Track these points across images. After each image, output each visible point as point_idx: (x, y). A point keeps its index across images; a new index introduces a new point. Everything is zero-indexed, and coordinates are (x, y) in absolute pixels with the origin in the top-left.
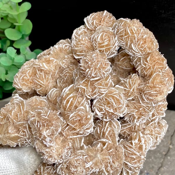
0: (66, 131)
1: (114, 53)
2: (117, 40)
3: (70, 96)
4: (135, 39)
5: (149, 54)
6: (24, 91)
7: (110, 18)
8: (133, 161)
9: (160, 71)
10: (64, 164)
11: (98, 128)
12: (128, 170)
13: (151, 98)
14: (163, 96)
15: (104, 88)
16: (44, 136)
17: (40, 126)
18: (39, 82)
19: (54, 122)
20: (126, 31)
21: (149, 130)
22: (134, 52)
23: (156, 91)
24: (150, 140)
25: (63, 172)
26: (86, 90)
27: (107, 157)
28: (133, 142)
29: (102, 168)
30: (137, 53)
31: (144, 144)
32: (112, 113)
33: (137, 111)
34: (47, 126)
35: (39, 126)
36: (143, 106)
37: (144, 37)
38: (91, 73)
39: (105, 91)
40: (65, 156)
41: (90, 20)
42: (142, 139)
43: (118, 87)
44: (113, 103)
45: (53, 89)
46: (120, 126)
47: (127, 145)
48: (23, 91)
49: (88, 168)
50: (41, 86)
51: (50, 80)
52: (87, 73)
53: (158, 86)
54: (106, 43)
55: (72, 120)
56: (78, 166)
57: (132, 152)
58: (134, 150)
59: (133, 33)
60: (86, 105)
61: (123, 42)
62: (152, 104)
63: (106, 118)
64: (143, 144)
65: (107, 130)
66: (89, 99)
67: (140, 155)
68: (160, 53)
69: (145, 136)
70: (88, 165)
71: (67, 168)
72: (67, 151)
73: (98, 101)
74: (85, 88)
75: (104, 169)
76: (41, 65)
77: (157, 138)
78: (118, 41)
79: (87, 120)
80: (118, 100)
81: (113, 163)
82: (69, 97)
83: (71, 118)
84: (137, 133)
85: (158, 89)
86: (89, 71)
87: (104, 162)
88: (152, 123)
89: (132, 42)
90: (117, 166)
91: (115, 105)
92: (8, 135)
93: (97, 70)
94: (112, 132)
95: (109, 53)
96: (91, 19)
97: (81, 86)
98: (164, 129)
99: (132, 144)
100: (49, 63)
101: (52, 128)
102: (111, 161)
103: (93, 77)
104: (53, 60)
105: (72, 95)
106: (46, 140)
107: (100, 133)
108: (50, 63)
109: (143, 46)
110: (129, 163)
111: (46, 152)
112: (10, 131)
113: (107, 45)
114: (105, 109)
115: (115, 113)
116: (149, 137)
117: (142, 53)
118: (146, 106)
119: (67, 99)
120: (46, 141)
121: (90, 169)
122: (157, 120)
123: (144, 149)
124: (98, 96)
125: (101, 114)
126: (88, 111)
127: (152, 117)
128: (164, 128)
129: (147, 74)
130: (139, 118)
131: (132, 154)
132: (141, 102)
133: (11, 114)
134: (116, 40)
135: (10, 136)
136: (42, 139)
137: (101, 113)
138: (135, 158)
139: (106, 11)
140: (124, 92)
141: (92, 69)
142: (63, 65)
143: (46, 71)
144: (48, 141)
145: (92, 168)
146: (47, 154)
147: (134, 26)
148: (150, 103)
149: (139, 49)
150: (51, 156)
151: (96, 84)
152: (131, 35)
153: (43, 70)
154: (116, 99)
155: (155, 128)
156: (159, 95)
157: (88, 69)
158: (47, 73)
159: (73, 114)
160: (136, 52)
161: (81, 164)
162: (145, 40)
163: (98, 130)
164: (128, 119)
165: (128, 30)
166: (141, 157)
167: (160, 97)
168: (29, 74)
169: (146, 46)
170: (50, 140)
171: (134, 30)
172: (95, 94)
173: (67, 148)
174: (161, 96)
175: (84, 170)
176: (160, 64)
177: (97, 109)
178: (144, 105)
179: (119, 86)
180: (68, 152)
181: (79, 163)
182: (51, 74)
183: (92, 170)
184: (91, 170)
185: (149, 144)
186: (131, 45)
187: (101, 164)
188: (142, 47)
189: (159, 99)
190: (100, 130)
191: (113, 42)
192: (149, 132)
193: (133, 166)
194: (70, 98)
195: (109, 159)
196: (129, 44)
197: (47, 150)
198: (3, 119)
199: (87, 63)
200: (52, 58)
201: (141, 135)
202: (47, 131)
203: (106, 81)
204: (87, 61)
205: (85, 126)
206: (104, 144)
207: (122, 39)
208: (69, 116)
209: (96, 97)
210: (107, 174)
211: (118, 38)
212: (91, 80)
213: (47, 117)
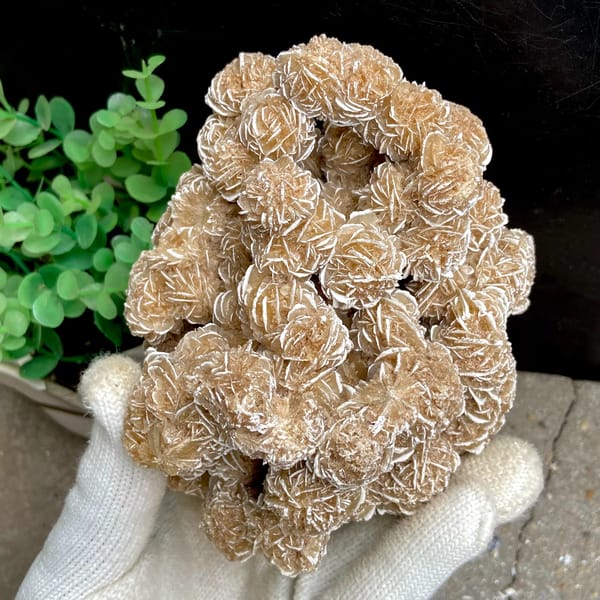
0: (289, 378)
1: (309, 142)
2: (299, 110)
3: (258, 295)
4: (335, 85)
5: (387, 101)
7: (259, 64)
8: (481, 363)
9: (434, 125)
10: (322, 452)
11: (364, 330)
12: (481, 389)
13: (444, 201)
14: (470, 182)
15: (325, 237)
16: (242, 414)
17: (223, 398)
18: (180, 297)
19: (249, 375)
20: (304, 78)
21: (487, 274)
22: (352, 116)
23: (446, 179)
24: (498, 295)
25: (331, 471)
26: (286, 262)
27: (413, 387)
28: (460, 320)
29: (415, 417)
30: (359, 113)
31: (488, 311)
32: (372, 283)
33: (429, 246)
34: (237, 391)
35: (220, 400)
36: (439, 228)
37: (355, 68)
38: (275, 217)
39: (330, 242)
40: (313, 433)
41: (217, 95)
42: (476, 302)
43: (359, 217)
44: (362, 261)
45: (218, 297)
46: (413, 299)
47: (451, 335)
48: (158, 335)
49: (381, 432)
50: (190, 304)
51: (202, 279)
52: (267, 223)
53: (445, 164)
54: (277, 131)
55: (289, 348)
56: (356, 441)
57: (468, 345)
58: (472, 337)
59: (323, 75)
60: (306, 295)
61: (314, 108)
62: (454, 213)
63: (367, 301)
64: (486, 314)
65: (384, 326)
66: (305, 279)
67: (493, 342)
68: (415, 82)
69: (483, 293)
70: (377, 428)
71: (332, 457)
72: (312, 421)
73: (329, 272)
74: (282, 259)
75: (420, 416)
76: (166, 258)
77: (512, 282)
78: (302, 109)
79: (323, 329)
80: (371, 246)
81: (435, 392)
82: (256, 300)
83: (285, 342)
84: (459, 295)
85: (450, 171)
86: (267, 217)
87: (411, 401)
88: (487, 254)
89: (333, 95)
90: (447, 396)
91: (371, 262)
92: (171, 450)
93: (285, 205)
94: (398, 323)
95: (297, 149)
96: (218, 90)
97: (271, 260)
98: (523, 251)
99: (458, 326)
100: (179, 244)
101: (251, 387)
102: (428, 389)
104: (186, 232)
106: (253, 421)
107: (373, 338)
108: (182, 242)
109: (363, 90)
110: (476, 372)
111: (266, 446)
112: (169, 441)
113: (282, 134)
114: (353, 283)
115: (380, 280)
116: (494, 290)
117: (371, 107)
118: (445, 224)
119: (255, 305)
120: (252, 425)
121: (388, 433)
122: (493, 239)
123: (494, 324)
124: (321, 260)
125: (350, 296)
126: (315, 307)
127: (477, 241)
128: (521, 249)
129: (408, 150)
130: (443, 261)
131: (472, 350)
132: (427, 222)
133: (152, 403)
134: (296, 111)
135: (175, 451)
136: (243, 425)
137: (348, 295)
138: (482, 354)
139: (242, 55)
140: (377, 221)
141: (271, 209)
142: (212, 232)
143: (182, 264)
144: (258, 421)
145: (391, 429)
146: (272, 451)
147: (317, 55)
148: (450, 213)
149: (357, 102)
150: (282, 451)
151: (301, 239)
152: (321, 81)
153: (176, 265)
154: (366, 245)
155: (496, 261)
156: (459, 184)
157: (264, 216)
158: (187, 268)
159: (285, 331)
160: (355, 113)
161: (359, 433)
162: (361, 73)
163: (366, 335)
164: (422, 275)
165: (310, 74)
166: (496, 344)
167: (464, 187)
168: (150, 291)
169: (370, 86)
170: (261, 417)
171: (323, 65)
172: (312, 259)
173: (307, 414)
174: (467, 184)
175: (374, 443)
176: (426, 110)
177: (337, 291)
178: (440, 225)
179: (361, 213)
180: (315, 422)
181: (355, 434)
182: (197, 264)
183: (393, 434)
184: (390, 435)
185: (500, 306)
186: (334, 105)
187: (408, 408)
188: (363, 95)
189: (464, 192)
190: (371, 334)
191: (293, 119)
192: (488, 278)
193: (488, 374)
194: (261, 298)
195: (420, 389)
196: (329, 104)
197: (266, 442)
199: (255, 201)
200: (182, 229)
201: (472, 295)
202: (244, 401)
203: (321, 217)
204: (251, 196)
205: (326, 343)
206: (393, 360)
207: (308, 102)
208: (278, 341)
209: (318, 266)
210: (433, 424)
211: (298, 104)
212: (285, 234)
213: (227, 372)
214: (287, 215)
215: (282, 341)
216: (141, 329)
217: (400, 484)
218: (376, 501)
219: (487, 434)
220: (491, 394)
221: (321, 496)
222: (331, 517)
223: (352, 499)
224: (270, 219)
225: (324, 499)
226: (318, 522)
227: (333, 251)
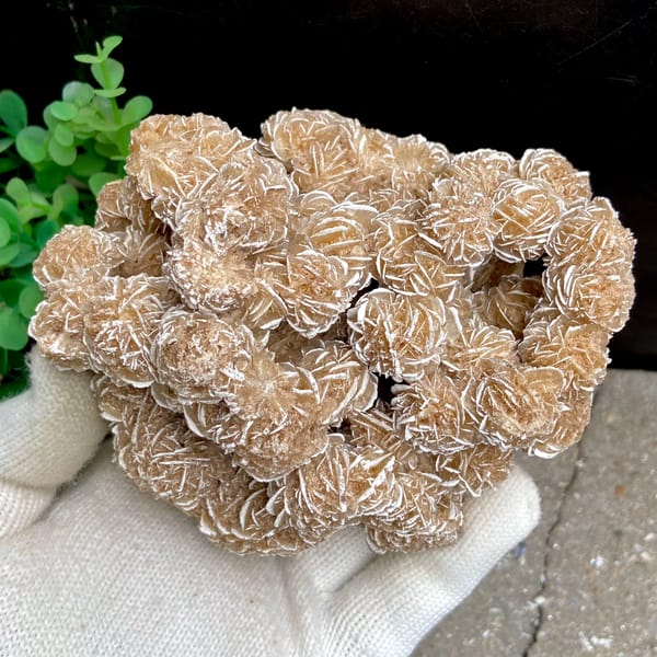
0: (266, 267)
1: (517, 254)
2: (551, 232)
3: (348, 221)
4: (589, 261)
5: (585, 320)
6: (273, 149)
8: (317, 491)
9: (571, 377)
10: (192, 316)
11: (326, 353)
12: (286, 500)
13: (494, 402)
14: (520, 427)
15: (426, 281)
16: (223, 213)
17: (236, 190)
18: (319, 158)
20: (589, 226)
21: (413, 484)
22: (559, 288)
23: (519, 398)
24: (395, 500)
25: (173, 330)
26: (390, 243)
27: (281, 409)
28: (359, 458)
29: (249, 417)
30: (564, 294)
31: (375, 488)
32: (387, 343)
33: (436, 400)
34: (247, 203)
35: (233, 188)
36: (460, 408)
37: (613, 278)
38: (438, 218)
39: (420, 287)
40: (214, 297)
41: (539, 157)
42: (382, 474)
43: (453, 316)
44: (410, 325)
47: (340, 453)
48: (269, 147)
49: (226, 378)
50: (312, 170)
51: (341, 177)
52: (431, 210)
53: (534, 393)
54: (524, 212)
55: (299, 261)
56: (212, 350)
57: (335, 473)
58: (345, 475)
59: (598, 245)
60: (358, 274)
61: (558, 246)
62: (480, 419)
63: (363, 345)
64: (373, 485)
65: (337, 372)
66: (375, 272)
67: (343, 500)
68: (608, 351)
69: (394, 481)
70: (233, 373)
71: (189, 328)
72: (228, 293)
73: (386, 296)
74: (392, 238)
75: (250, 424)
76: (356, 136)
77: (411, 515)
78: (552, 236)
79: (327, 295)
80: (427, 333)
81: (279, 437)
82: (344, 219)
83: (303, 256)
84: (385, 454)
85: (528, 400)
86: (437, 209)
87: (266, 410)
88: (435, 481)
89: (579, 259)
90: (277, 453)
91: (410, 334)
92: (159, 159)
93: (454, 224)
94: (343, 388)
95: (509, 240)
96: (544, 156)
97: (389, 226)
98: (444, 526)
99: (352, 459)
100: (371, 149)
101: (253, 218)
102: (281, 427)
103: (430, 233)
104: (388, 152)
105: (353, 223)
106: (217, 225)
107: (320, 364)
108: (376, 152)
109: (591, 291)
110: (306, 487)
111: (191, 248)
112: (169, 155)
113: (522, 220)
114: (382, 322)
115: (391, 351)
116: (399, 494)
117: (574, 305)
118: (467, 414)
119: (338, 218)
120: (213, 226)
121: (226, 386)
122: (453, 484)
123: (363, 498)
124: (398, 283)
125: (366, 323)
127: (448, 465)
128: (445, 523)
129: (536, 356)
130: (424, 421)
131: (329, 477)
132: (464, 393)
134: (549, 229)
135: (159, 163)
136: (211, 216)
137: (367, 320)
138: (328, 490)
139: (586, 174)
140: (452, 341)
141: (447, 211)
142: (395, 178)
143: (353, 154)
144: (219, 232)
145: (232, 390)
146: (187, 254)
147: (615, 234)
148: (480, 414)
149: (576, 289)
150: (189, 265)
151: (419, 255)
152: (591, 243)
153: (350, 148)
154: (427, 325)
155: (430, 492)
156: (516, 415)
157: (438, 205)
158: (349, 161)
159: (316, 254)
160: (562, 290)
161: (223, 352)
162: (609, 285)
163: (322, 356)
164: (400, 406)
165: (596, 228)
166: (341, 504)
167: (513, 421)
168: (315, 129)
169: (597, 297)
170: (222, 235)
171: (608, 242)
172: (397, 272)
173: (235, 286)
174: (517, 423)
175: (214, 372)
176: (585, 363)
177: (368, 308)
178: (463, 407)
179: (457, 319)
180: (227, 296)
181: (220, 347)
182: (357, 169)
183: (227, 393)
184: (225, 390)
185: (382, 504)
186: (567, 266)
188: (586, 292)
189: (507, 424)
190: (324, 361)
191: (539, 228)
192: (409, 485)
193: (307, 501)
194: (345, 224)
195: (280, 419)
196: (567, 259)
197: (197, 246)
198: (184, 128)
199: (452, 193)
200: (389, 148)
201: (390, 465)
202: (237, 213)
203: (446, 272)
204: (455, 189)
205: (313, 299)
206: (304, 384)
207: (563, 238)
208: (304, 249)
209: (391, 282)
210: (243, 442)
211: (557, 230)
212: (421, 235)
213: (266, 189)
214: (443, 230)
215: (304, 253)
216: (272, 127)
217: (155, 439)
218: (128, 420)
219: (227, 533)
220: (282, 513)
221: (137, 333)
222: (115, 349)
223: (138, 371)
224: (436, 213)
225: (134, 337)
226: (106, 335)
227: (411, 294)
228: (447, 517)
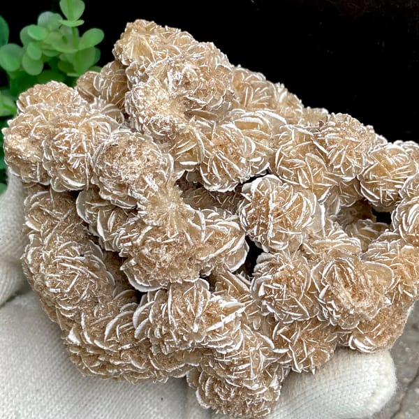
0: (198, 123)
2: (406, 182)
3: (265, 119)
5: (418, 245)
8: (180, 309)
9: (399, 280)
10: (134, 134)
11: (217, 214)
12: (152, 311)
13: (337, 276)
14: (351, 300)
15: (309, 176)
16: (184, 67)
17: (197, 58)
18: (249, 95)
19: (213, 81)
21: (252, 339)
22: (404, 219)
23: (357, 277)
24: (235, 343)
25: (117, 139)
26: (290, 142)
27: (175, 227)
28: (218, 298)
29: (150, 222)
30: (406, 223)
31: (224, 324)
32: (268, 210)
33: (292, 267)
34: (202, 68)
36: (309, 277)
38: (331, 132)
40: (157, 120)
42: (233, 316)
44: (289, 201)
47: (205, 291)
49: (145, 184)
50: (241, 103)
52: (327, 126)
53: (369, 277)
54: (391, 161)
55: (223, 129)
56: (142, 159)
57: (197, 300)
58: (204, 304)
60: (260, 158)
61: (410, 190)
62: (322, 287)
63: (248, 210)
64: (223, 321)
65: (222, 225)
66: (273, 161)
67: (197, 322)
69: (239, 327)
70: (149, 179)
71: (130, 141)
72: (168, 122)
73: (276, 182)
74: (293, 139)
75: (149, 228)
76: (279, 91)
77: (244, 362)
78: (407, 184)
79: (236, 158)
80: (299, 213)
83: (227, 127)
85: (363, 280)
87: (165, 222)
90: (161, 260)
91: (287, 207)
92: (144, 38)
93: (342, 139)
94: (223, 241)
95: (374, 179)
97: (293, 132)
98: (264, 391)
101: (203, 80)
102: (171, 241)
103: (322, 142)
104: (299, 108)
105: (268, 122)
106: (176, 73)
108: (290, 106)
110: (172, 302)
111: (153, 83)
112: (153, 37)
114: (269, 194)
115: (270, 216)
116: (239, 340)
117: (413, 232)
118: (313, 283)
120: (173, 73)
121: (143, 190)
122: (282, 351)
123: (212, 328)
124: (288, 174)
125: (256, 193)
127: (284, 333)
128: (266, 389)
130: (278, 280)
131: (192, 302)
132: (314, 268)
135: (143, 40)
136: (174, 67)
137: (258, 191)
138: (188, 310)
140: (314, 232)
141: (339, 129)
143: (274, 101)
144: (176, 78)
145: (146, 196)
146: (149, 86)
148: (323, 284)
149: (417, 221)
150: (147, 93)
151: (308, 157)
153: (273, 97)
154: (300, 208)
156: (350, 290)
157: (333, 124)
158: (270, 105)
159: (236, 129)
160: (406, 221)
161: (149, 164)
163: (213, 215)
164: (260, 271)
166: (195, 324)
167: (347, 293)
170: (177, 82)
172: (289, 165)
173: (174, 119)
174: (350, 297)
175: (137, 176)
176: (412, 274)
177: (260, 184)
178: (311, 276)
179: (323, 216)
180: (166, 124)
181: (148, 160)
183: (141, 196)
184: (141, 193)
186: (412, 204)
187: (159, 217)
189: (342, 295)
190: (214, 218)
191: (399, 176)
192: (249, 338)
194: (262, 119)
195: (172, 234)
196: (414, 200)
197: (157, 82)
199: (345, 120)
202: (194, 71)
203: (325, 175)
205: (225, 155)
207: (415, 185)
208: (229, 123)
209: (283, 172)
210: (139, 241)
211: (412, 180)
212: (315, 143)
213: (217, 64)
214: (332, 142)
215: (228, 125)
217: (62, 246)
218: (45, 231)
219: (90, 343)
220: (146, 321)
221: (87, 142)
222: (66, 148)
223: (76, 171)
224: (331, 129)
225: (84, 143)
226: (63, 136)
227: (295, 183)
228: (269, 384)
